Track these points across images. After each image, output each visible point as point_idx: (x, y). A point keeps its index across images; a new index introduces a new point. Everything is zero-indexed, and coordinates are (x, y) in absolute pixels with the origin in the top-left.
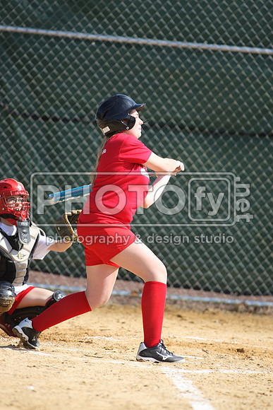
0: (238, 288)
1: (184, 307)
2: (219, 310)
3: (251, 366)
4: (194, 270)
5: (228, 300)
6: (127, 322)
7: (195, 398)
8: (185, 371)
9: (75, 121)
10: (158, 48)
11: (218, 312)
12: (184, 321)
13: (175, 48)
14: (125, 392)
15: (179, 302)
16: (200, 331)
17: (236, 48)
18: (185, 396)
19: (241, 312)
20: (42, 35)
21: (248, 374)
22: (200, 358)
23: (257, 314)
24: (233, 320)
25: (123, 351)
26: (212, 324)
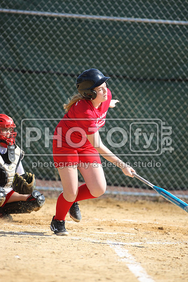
1: (122, 199)
2: (145, 201)
3: (168, 239)
5: (152, 194)
7: (130, 262)
8: (123, 243)
9: (44, 73)
10: (100, 22)
11: (145, 203)
12: (121, 209)
13: (111, 21)
14: (82, 258)
15: (118, 196)
16: (133, 215)
17: (154, 21)
18: (124, 260)
19: (161, 202)
20: (20, 14)
21: (166, 245)
22: (133, 234)
24: (155, 208)
25: (80, 231)
26: (140, 211)
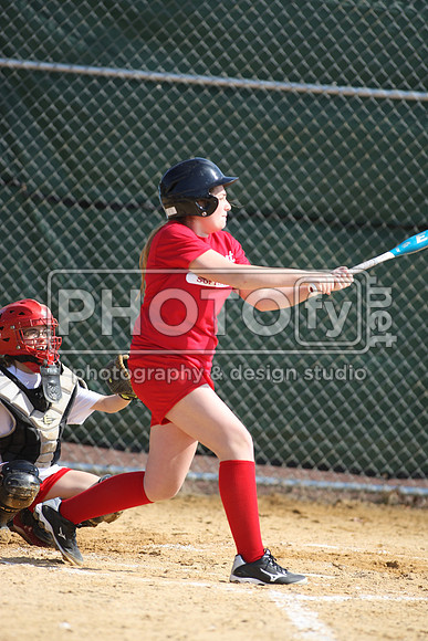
0: (387, 467)
1: (304, 498)
2: (359, 501)
3: (410, 589)
4: (319, 439)
5: (372, 485)
6: (215, 521)
7: (323, 639)
8: (306, 598)
9: (131, 208)
10: (260, 94)
11: (357, 505)
12: (303, 520)
13: (286, 92)
14: (213, 630)
15: (295, 490)
16: (330, 534)
17: (382, 93)
18: (307, 636)
19: (393, 505)
20: (79, 74)
21: (404, 602)
22: (330, 577)
23: (417, 508)
24: (380, 517)
25: (208, 567)
26: (347, 524)
